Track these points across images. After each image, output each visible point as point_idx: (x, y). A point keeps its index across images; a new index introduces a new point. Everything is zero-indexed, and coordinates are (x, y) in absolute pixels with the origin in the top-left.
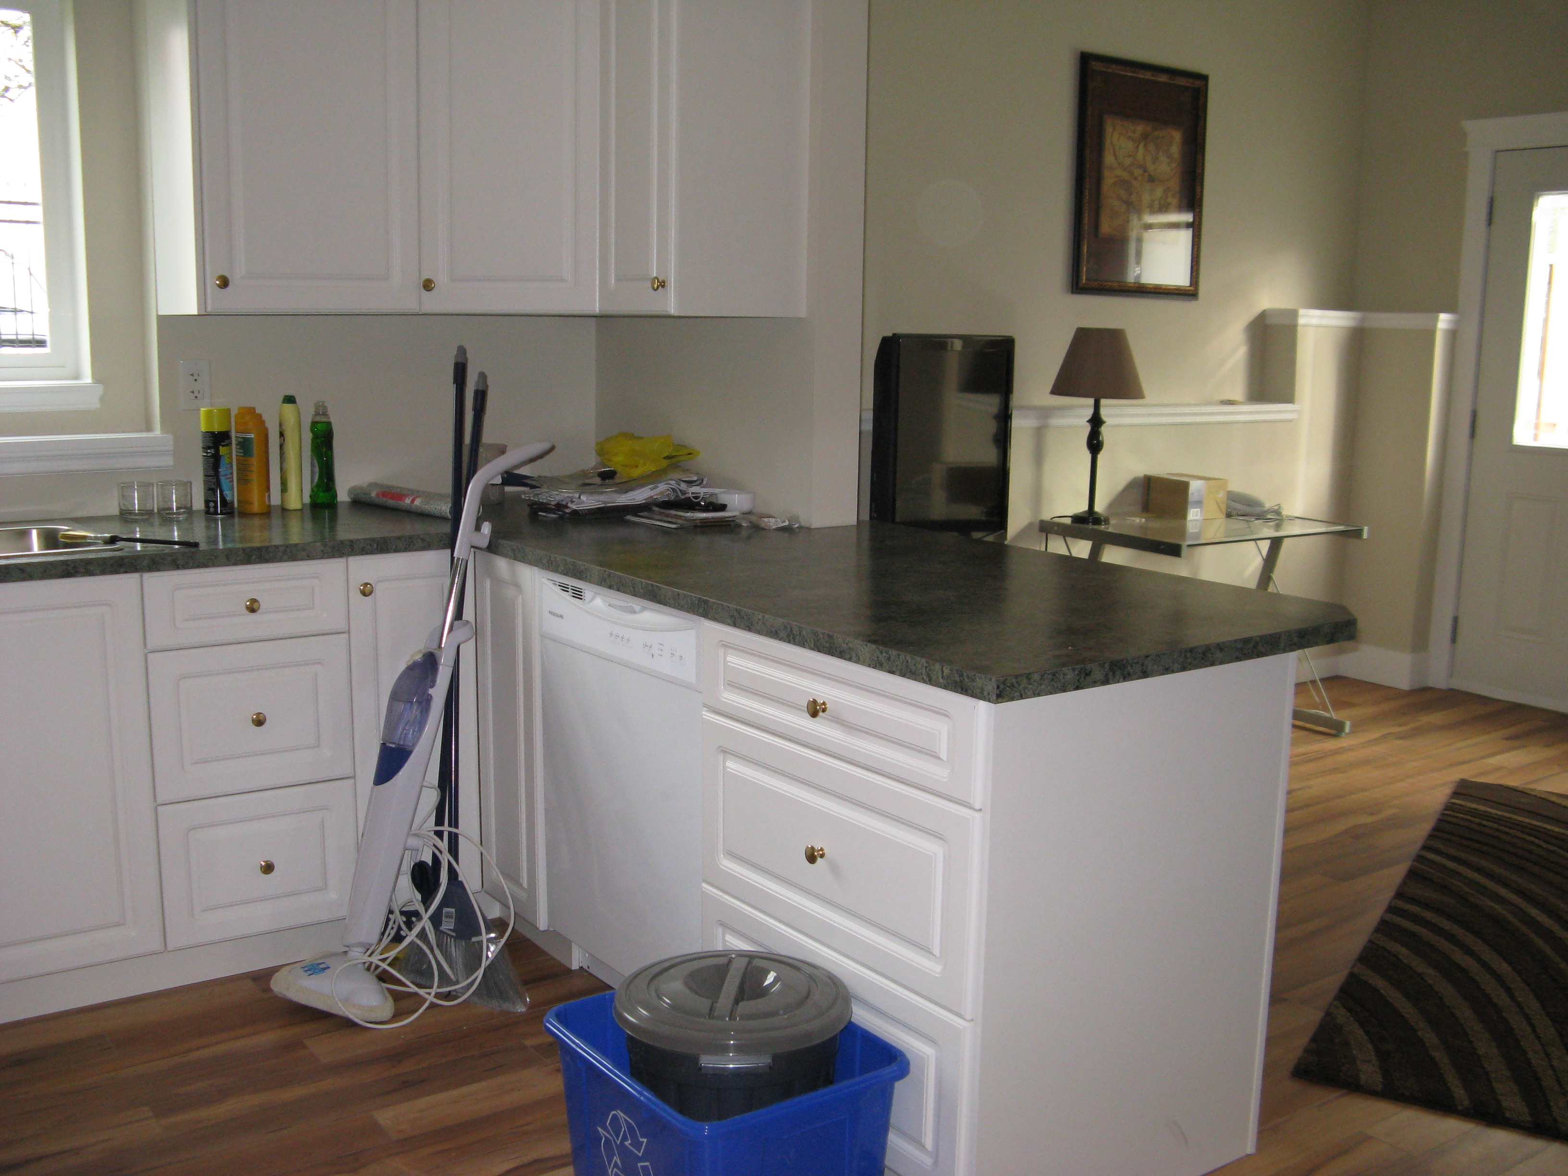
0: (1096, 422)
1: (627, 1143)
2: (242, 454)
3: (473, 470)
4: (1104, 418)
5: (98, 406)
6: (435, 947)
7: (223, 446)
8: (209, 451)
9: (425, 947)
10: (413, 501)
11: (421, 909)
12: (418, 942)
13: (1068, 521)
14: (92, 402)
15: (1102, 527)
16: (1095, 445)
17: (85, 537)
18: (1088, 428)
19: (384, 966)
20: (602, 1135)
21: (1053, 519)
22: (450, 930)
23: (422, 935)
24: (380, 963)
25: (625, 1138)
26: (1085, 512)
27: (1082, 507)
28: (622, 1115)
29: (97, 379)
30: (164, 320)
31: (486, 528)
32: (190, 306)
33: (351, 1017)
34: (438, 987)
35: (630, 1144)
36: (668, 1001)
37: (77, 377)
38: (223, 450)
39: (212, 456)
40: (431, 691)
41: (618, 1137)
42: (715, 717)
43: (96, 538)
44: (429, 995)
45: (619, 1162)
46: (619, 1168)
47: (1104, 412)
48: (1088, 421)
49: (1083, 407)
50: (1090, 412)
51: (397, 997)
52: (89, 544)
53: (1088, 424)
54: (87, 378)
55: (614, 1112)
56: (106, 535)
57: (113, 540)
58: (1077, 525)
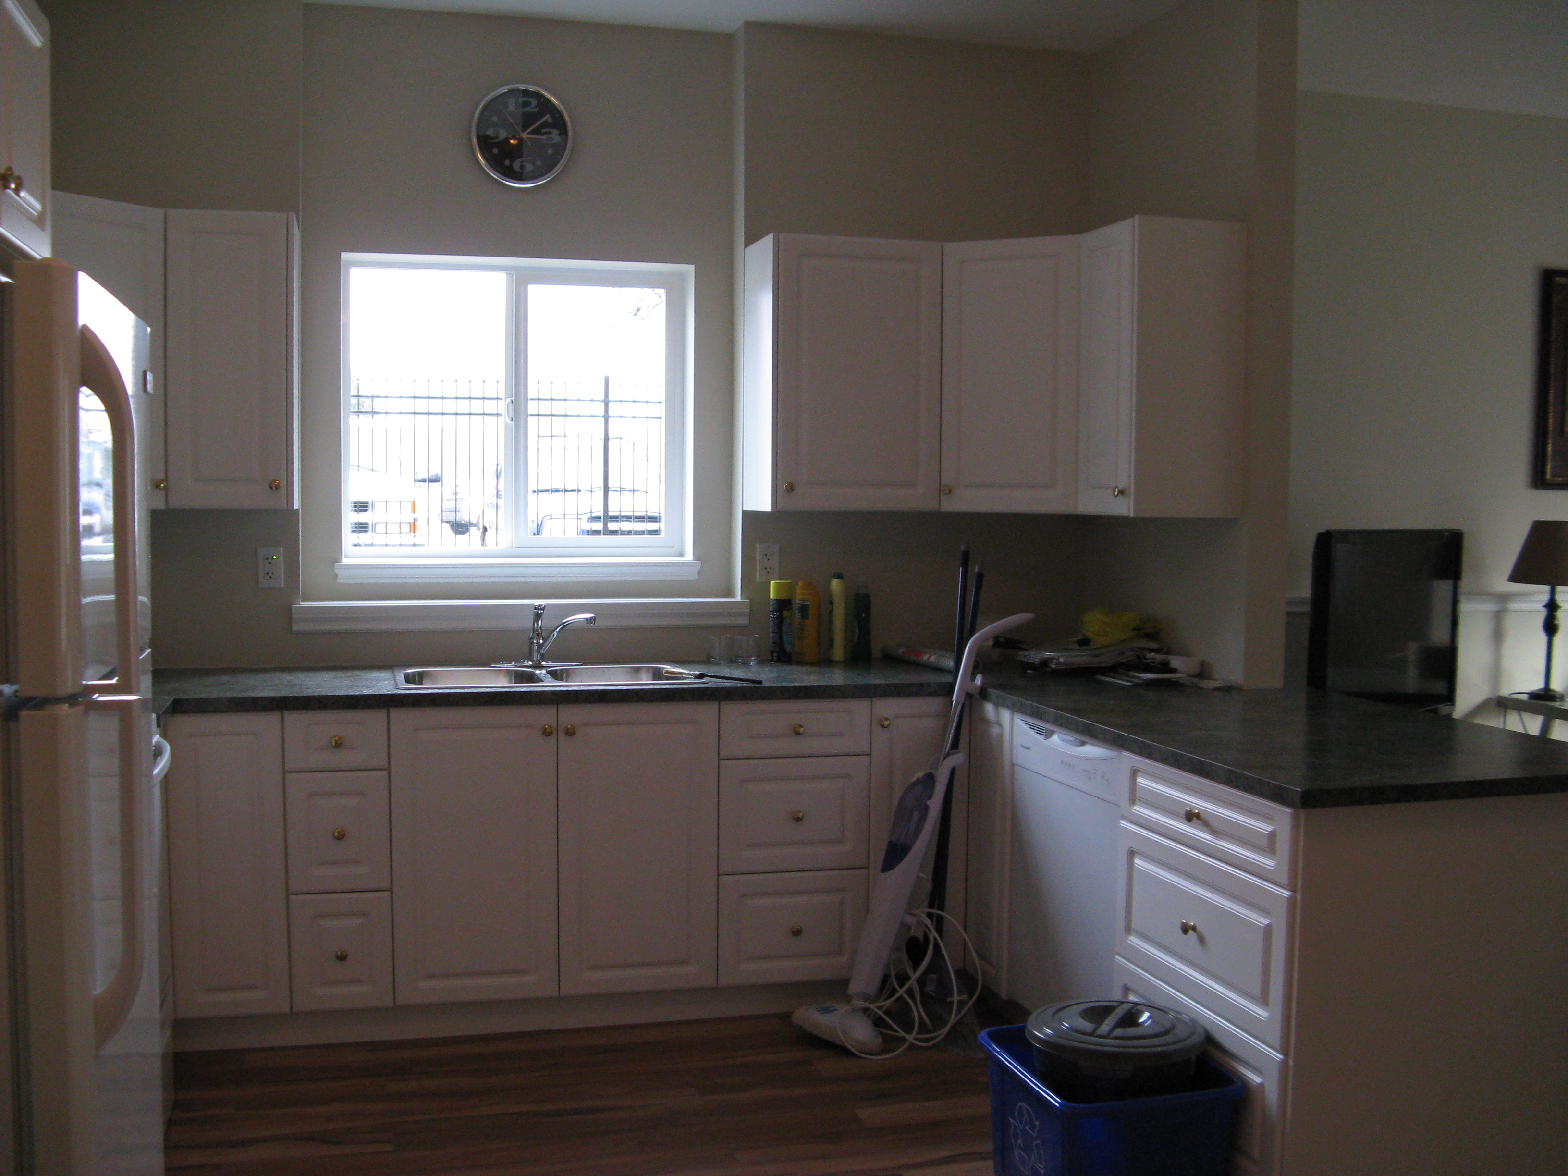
0: (1552, 606)
1: (1027, 1127)
2: (800, 617)
3: (972, 632)
4: (1560, 604)
5: (696, 577)
6: (918, 1002)
7: (786, 610)
8: (775, 614)
9: (910, 1001)
10: (929, 657)
11: (909, 971)
12: (906, 996)
13: (1524, 697)
14: (692, 574)
15: (1557, 704)
16: (1551, 628)
17: (681, 673)
18: (1543, 613)
19: (880, 1013)
20: (1012, 1124)
21: (1512, 695)
22: (931, 991)
23: (910, 992)
24: (877, 1011)
25: (1026, 1124)
26: (1541, 690)
27: (1538, 685)
28: (1025, 1105)
29: (696, 556)
30: (746, 514)
31: (979, 680)
32: (766, 505)
33: (849, 1047)
34: (918, 1033)
35: (1029, 1128)
36: (1066, 1025)
37: (681, 555)
38: (785, 613)
39: (777, 618)
40: (928, 802)
41: (1021, 1123)
42: (1128, 825)
43: (688, 674)
44: (910, 1038)
45: (1022, 1144)
46: (1021, 1149)
47: (1560, 598)
48: (1545, 606)
49: (1542, 592)
50: (1546, 598)
51: (886, 1039)
52: (685, 678)
53: (1543, 608)
54: (689, 556)
55: (1020, 1104)
56: (697, 672)
57: (701, 676)
58: (1533, 701)
